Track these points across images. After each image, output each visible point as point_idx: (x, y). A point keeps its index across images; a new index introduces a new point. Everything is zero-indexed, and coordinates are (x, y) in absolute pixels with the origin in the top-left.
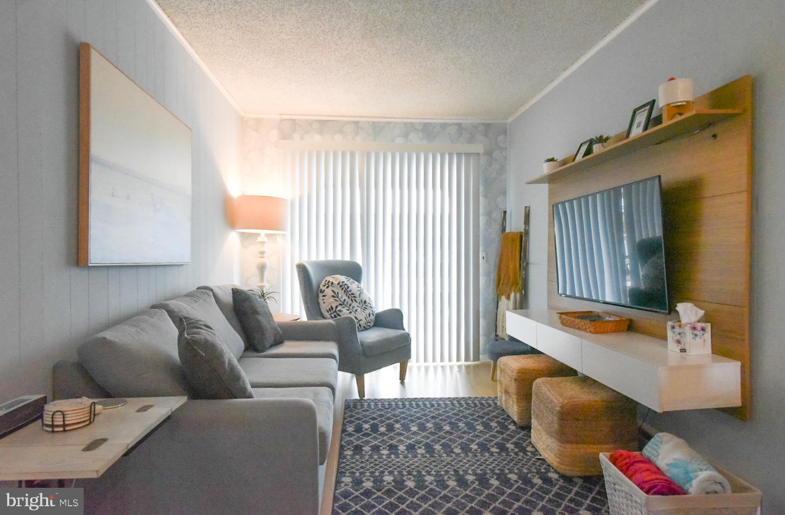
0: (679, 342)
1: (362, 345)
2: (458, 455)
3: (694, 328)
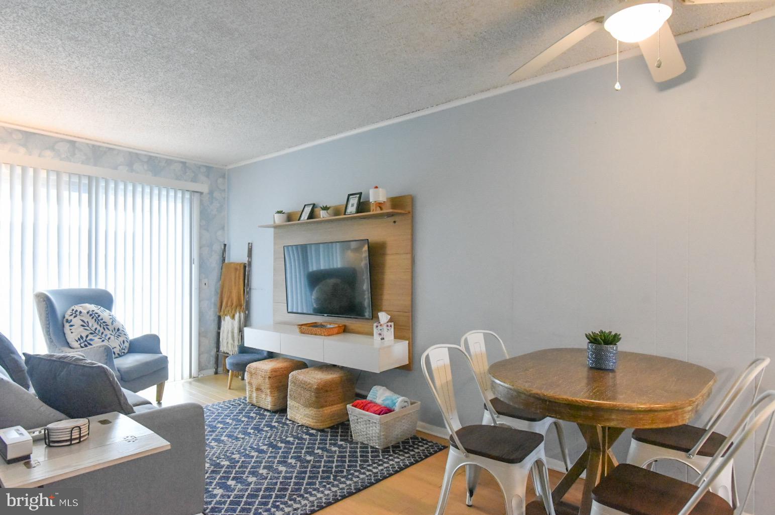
0: (380, 334)
1: (119, 370)
2: (243, 438)
3: (388, 326)
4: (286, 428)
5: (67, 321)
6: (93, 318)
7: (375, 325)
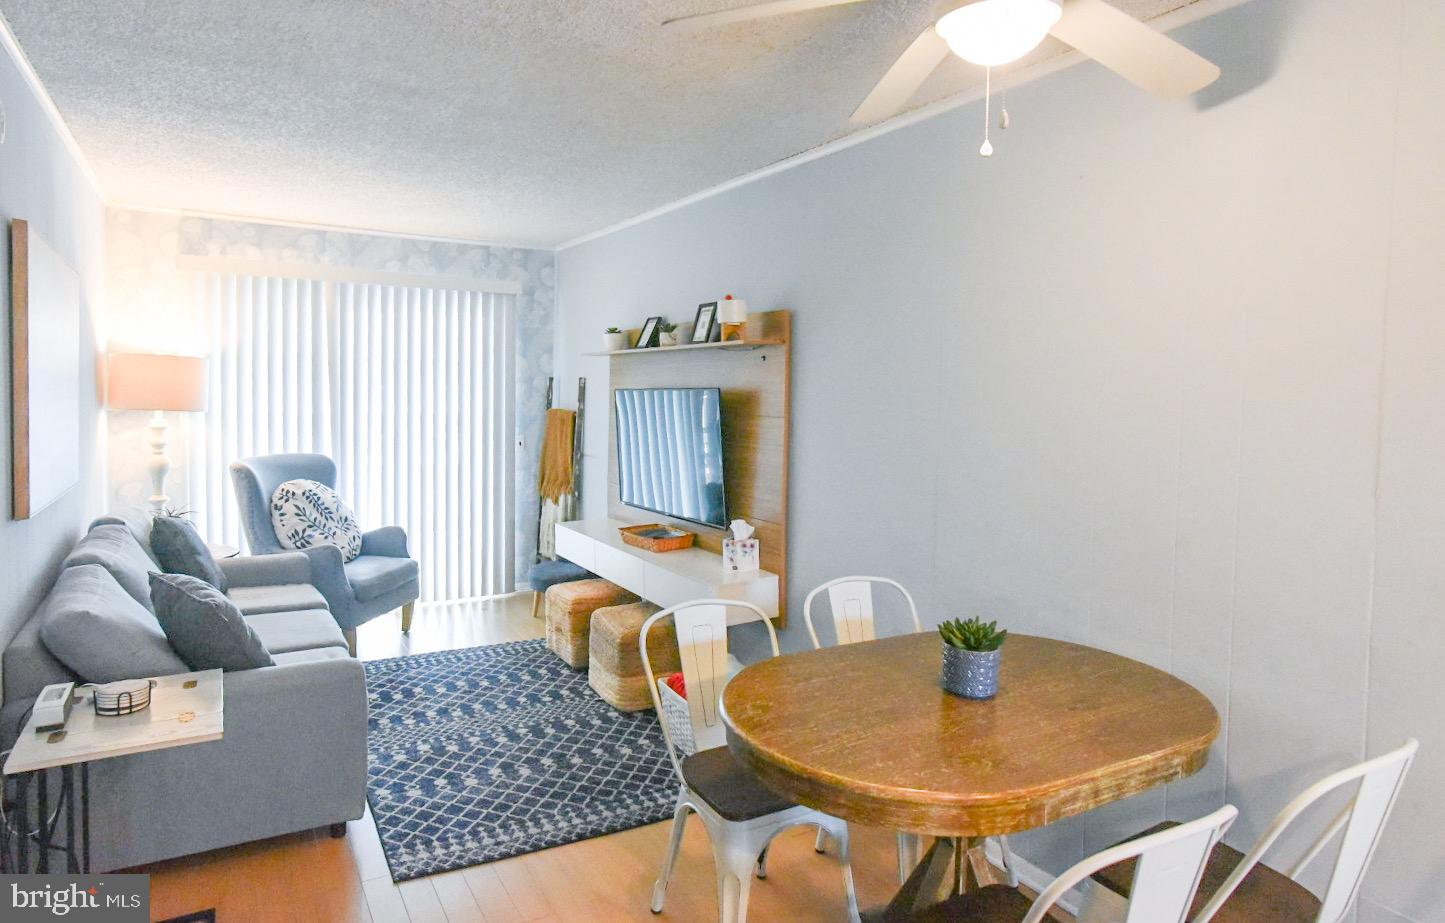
0: (732, 560)
1: (353, 585)
2: (503, 710)
3: (744, 546)
4: (577, 702)
5: (276, 507)
6: (311, 502)
7: (725, 541)
